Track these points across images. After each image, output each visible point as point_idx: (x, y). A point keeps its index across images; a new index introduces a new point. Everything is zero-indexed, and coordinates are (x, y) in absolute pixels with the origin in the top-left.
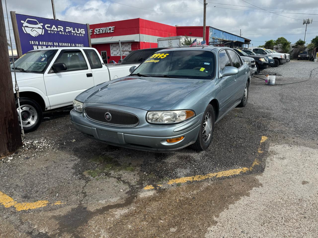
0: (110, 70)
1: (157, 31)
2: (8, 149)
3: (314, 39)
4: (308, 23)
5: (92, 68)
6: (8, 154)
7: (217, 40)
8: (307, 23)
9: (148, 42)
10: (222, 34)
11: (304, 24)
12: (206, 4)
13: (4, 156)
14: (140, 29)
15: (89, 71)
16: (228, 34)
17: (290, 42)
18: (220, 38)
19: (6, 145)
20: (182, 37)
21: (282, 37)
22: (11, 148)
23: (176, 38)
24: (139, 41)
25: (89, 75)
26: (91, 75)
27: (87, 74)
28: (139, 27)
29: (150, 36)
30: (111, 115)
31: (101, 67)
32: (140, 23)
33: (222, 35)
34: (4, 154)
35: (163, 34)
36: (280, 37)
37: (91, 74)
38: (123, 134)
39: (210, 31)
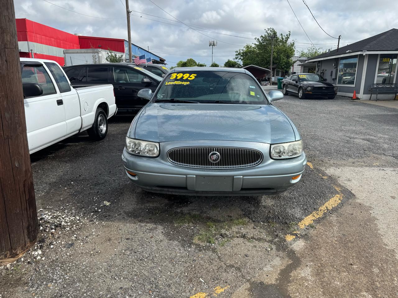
0: (79, 94)
1: (53, 39)
2: (29, 238)
3: (226, 63)
4: (214, 45)
5: (61, 92)
6: (29, 246)
7: (133, 57)
8: (212, 45)
9: (41, 53)
10: (138, 50)
11: (210, 46)
12: (129, 12)
13: (22, 252)
14: (28, 34)
15: (59, 96)
16: (143, 51)
17: (205, 64)
18: (136, 54)
19: (26, 231)
20: (101, 51)
21: (191, 58)
22: (32, 235)
23: (92, 51)
24: (28, 52)
25: (60, 102)
26: (61, 103)
27: (57, 101)
28: (26, 31)
29: (44, 45)
30: (221, 155)
31: (70, 90)
32: (27, 26)
33: (138, 52)
34: (22, 248)
35: (62, 44)
36: (189, 59)
37: (62, 100)
38: (242, 177)
39: (126, 46)
